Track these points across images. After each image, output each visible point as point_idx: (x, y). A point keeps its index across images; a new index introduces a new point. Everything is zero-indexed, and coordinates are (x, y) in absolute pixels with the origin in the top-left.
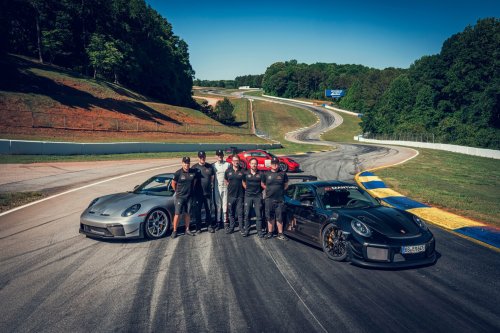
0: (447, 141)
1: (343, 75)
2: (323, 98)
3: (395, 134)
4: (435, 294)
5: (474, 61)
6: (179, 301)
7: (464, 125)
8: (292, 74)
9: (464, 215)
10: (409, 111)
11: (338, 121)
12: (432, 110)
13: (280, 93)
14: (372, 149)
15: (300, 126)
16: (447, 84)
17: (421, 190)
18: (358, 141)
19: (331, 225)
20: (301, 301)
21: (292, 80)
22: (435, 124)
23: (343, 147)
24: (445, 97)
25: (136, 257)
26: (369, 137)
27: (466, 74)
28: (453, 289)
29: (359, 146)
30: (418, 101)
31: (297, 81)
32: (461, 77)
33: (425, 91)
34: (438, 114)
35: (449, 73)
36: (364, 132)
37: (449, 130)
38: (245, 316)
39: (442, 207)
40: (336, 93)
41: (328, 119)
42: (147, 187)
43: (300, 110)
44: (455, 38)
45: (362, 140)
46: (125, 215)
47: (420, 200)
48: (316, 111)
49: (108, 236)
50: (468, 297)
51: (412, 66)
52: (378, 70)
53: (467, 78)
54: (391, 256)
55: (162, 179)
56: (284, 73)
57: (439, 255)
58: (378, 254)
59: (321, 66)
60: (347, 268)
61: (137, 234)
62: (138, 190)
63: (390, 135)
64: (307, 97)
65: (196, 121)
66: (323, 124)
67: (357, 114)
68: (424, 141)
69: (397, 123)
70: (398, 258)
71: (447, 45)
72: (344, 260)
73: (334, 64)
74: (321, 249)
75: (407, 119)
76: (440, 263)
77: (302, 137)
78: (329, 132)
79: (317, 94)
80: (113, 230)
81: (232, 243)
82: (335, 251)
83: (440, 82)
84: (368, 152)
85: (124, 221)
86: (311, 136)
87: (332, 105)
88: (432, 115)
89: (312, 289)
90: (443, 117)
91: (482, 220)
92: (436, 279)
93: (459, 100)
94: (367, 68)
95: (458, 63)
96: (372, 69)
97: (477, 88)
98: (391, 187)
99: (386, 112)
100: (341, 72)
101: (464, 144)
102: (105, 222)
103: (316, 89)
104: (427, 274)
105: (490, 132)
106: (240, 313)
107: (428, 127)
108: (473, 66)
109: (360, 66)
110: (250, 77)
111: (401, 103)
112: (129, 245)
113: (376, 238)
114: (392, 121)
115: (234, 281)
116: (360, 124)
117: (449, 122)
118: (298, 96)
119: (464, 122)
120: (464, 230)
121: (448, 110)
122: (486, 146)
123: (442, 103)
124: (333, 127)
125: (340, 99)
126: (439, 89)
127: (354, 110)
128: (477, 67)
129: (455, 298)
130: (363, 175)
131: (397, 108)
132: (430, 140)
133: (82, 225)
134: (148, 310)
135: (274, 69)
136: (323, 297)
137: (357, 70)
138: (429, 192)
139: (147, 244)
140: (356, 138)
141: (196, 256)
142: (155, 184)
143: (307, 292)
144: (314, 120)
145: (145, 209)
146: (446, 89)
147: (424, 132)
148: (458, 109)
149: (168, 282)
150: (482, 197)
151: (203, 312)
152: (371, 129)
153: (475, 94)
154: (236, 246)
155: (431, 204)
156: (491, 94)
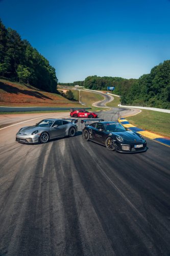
0: (152, 107)
1: (114, 81)
2: (106, 90)
3: (133, 104)
4: (146, 162)
5: (162, 77)
6: (53, 166)
7: (158, 101)
8: (95, 81)
9: (157, 134)
10: (138, 95)
11: (112, 99)
12: (147, 95)
13: (90, 88)
14: (124, 109)
15: (98, 100)
16: (152, 85)
17: (142, 125)
19: (109, 138)
20: (98, 166)
21: (95, 83)
22: (148, 100)
23: (114, 109)
24: (151, 90)
25: (37, 150)
26: (123, 105)
27: (159, 81)
28: (152, 160)
29: (120, 108)
30: (142, 91)
31: (97, 83)
32: (157, 82)
33: (144, 88)
34: (149, 96)
35: (153, 81)
36: (122, 103)
37: (153, 102)
38: (78, 171)
39: (149, 131)
40: (111, 88)
41: (108, 98)
42: (40, 124)
43: (98, 94)
44: (156, 67)
45: (121, 106)
46: (32, 134)
47: (142, 128)
48: (104, 95)
49: (26, 142)
50: (157, 163)
51: (140, 78)
52: (127, 80)
53: (160, 83)
54: (131, 149)
55: (46, 121)
56: (92, 80)
57: (148, 148)
58: (126, 148)
59: (106, 78)
60: (114, 153)
61: (37, 141)
62: (37, 125)
63: (131, 104)
64: (100, 89)
65: (59, 99)
66: (106, 100)
68: (144, 106)
69: (134, 100)
70: (133, 150)
71: (153, 70)
72: (114, 151)
73: (111, 77)
74: (105, 147)
75: (138, 98)
76: (148, 151)
77: (99, 105)
78: (109, 103)
80: (28, 140)
81: (72, 145)
82: (111, 147)
83: (150, 84)
85: (32, 137)
86: (102, 104)
87: (110, 93)
88: (147, 97)
89: (102, 161)
90: (151, 97)
91: (164, 136)
92: (146, 157)
93: (157, 91)
94: (123, 79)
95: (156, 77)
96: (125, 79)
97: (163, 87)
98: (131, 123)
99: (130, 95)
101: (158, 107)
102: (25, 137)
103: (104, 87)
104: (143, 155)
105: (167, 103)
106: (75, 170)
107: (145, 101)
108: (162, 78)
109: (121, 78)
110: (79, 82)
111: (135, 92)
112: (35, 145)
113: (125, 142)
114: (132, 99)
115: (73, 158)
116: (120, 100)
117: (152, 99)
118: (97, 89)
119: (158, 99)
120: (157, 139)
121: (152, 95)
122: (166, 108)
123: (150, 92)
124: (110, 101)
125: (113, 90)
126: (149, 87)
127: (118, 95)
128: (164, 79)
129: (153, 163)
130: (121, 119)
131: (134, 94)
132: (146, 106)
133: (17, 138)
134: (42, 169)
135: (88, 79)
136: (106, 164)
137: (119, 80)
138: (144, 126)
139: (41, 145)
140: (119, 105)
141: (60, 149)
142: (43, 123)
143: (100, 162)
144: (103, 98)
145: (40, 132)
146: (152, 87)
147: (144, 103)
148: (156, 94)
149: (49, 159)
150: (163, 127)
151: (62, 170)
152: (124, 102)
153: (162, 89)
154: (74, 145)
155: (145, 130)
156: (168, 89)
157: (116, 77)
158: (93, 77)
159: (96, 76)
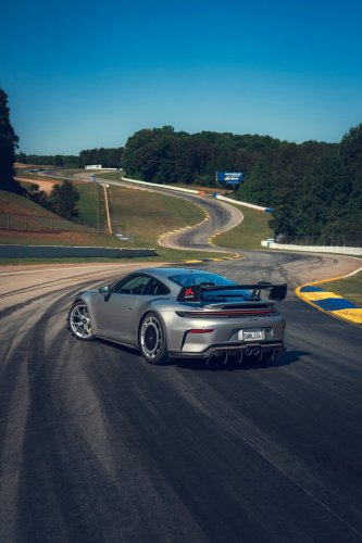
1: (244, 149)
2: (212, 184)
3: (323, 235)
8: (166, 148)
11: (237, 218)
13: (149, 176)
15: (179, 225)
18: (267, 248)
21: (166, 156)
23: (250, 255)
26: (283, 242)
29: (271, 253)
31: (173, 158)
36: (277, 233)
40: (232, 177)
41: (221, 215)
45: (274, 246)
48: (204, 203)
51: (344, 142)
52: (294, 144)
56: (155, 145)
59: (209, 137)
63: (315, 238)
64: (189, 182)
66: (214, 223)
67: (264, 209)
69: (325, 221)
73: (230, 135)
75: (340, 216)
77: (185, 240)
78: (223, 235)
79: (205, 178)
84: (290, 261)
86: (197, 240)
87: (226, 195)
94: (277, 140)
96: (285, 142)
99: (309, 204)
100: (239, 146)
103: (203, 171)
109: (268, 139)
110: (103, 151)
111: (330, 191)
114: (318, 218)
116: (270, 223)
118: (174, 182)
124: (229, 227)
125: (237, 186)
127: (259, 204)
130: (305, 290)
131: (324, 199)
135: (140, 140)
137: (264, 144)
140: (264, 243)
144: (201, 217)
152: (287, 231)
157: (248, 136)
158: (157, 132)
159: (168, 130)
